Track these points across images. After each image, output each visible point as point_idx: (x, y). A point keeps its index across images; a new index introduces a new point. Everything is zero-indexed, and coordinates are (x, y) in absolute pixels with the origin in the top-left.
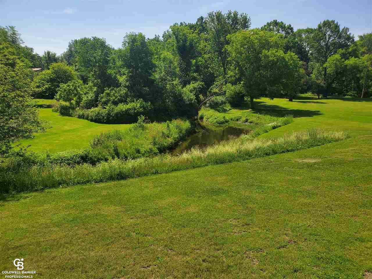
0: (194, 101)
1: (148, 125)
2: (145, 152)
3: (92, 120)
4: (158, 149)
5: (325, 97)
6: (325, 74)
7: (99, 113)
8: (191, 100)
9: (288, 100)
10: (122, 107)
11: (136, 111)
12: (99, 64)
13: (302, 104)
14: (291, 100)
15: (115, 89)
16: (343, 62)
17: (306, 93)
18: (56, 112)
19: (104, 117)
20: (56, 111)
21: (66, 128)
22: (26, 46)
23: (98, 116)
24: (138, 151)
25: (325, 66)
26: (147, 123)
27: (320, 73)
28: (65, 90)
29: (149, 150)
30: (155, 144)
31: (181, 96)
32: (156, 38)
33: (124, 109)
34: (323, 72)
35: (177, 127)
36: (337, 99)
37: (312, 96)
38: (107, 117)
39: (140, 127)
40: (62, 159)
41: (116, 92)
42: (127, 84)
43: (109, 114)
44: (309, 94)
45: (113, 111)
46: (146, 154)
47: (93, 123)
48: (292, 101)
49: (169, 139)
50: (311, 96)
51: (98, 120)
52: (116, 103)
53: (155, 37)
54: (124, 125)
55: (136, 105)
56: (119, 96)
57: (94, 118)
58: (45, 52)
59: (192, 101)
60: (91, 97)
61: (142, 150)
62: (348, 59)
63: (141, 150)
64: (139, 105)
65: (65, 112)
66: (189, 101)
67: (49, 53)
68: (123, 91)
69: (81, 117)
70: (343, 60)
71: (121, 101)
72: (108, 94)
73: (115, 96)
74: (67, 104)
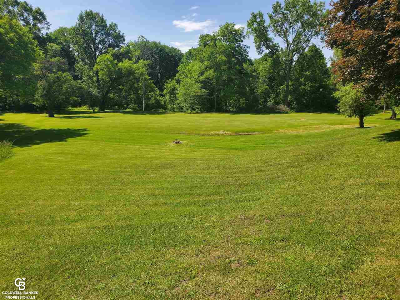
5: (102, 110)
6: (98, 81)
9: (48, 115)
13: (66, 119)
14: (51, 116)
16: (116, 64)
17: (80, 106)
25: (95, 69)
27: (90, 78)
34: (95, 78)
36: (117, 112)
37: (87, 110)
44: (83, 108)
48: (54, 117)
50: (85, 110)
62: (121, 61)
70: (116, 62)
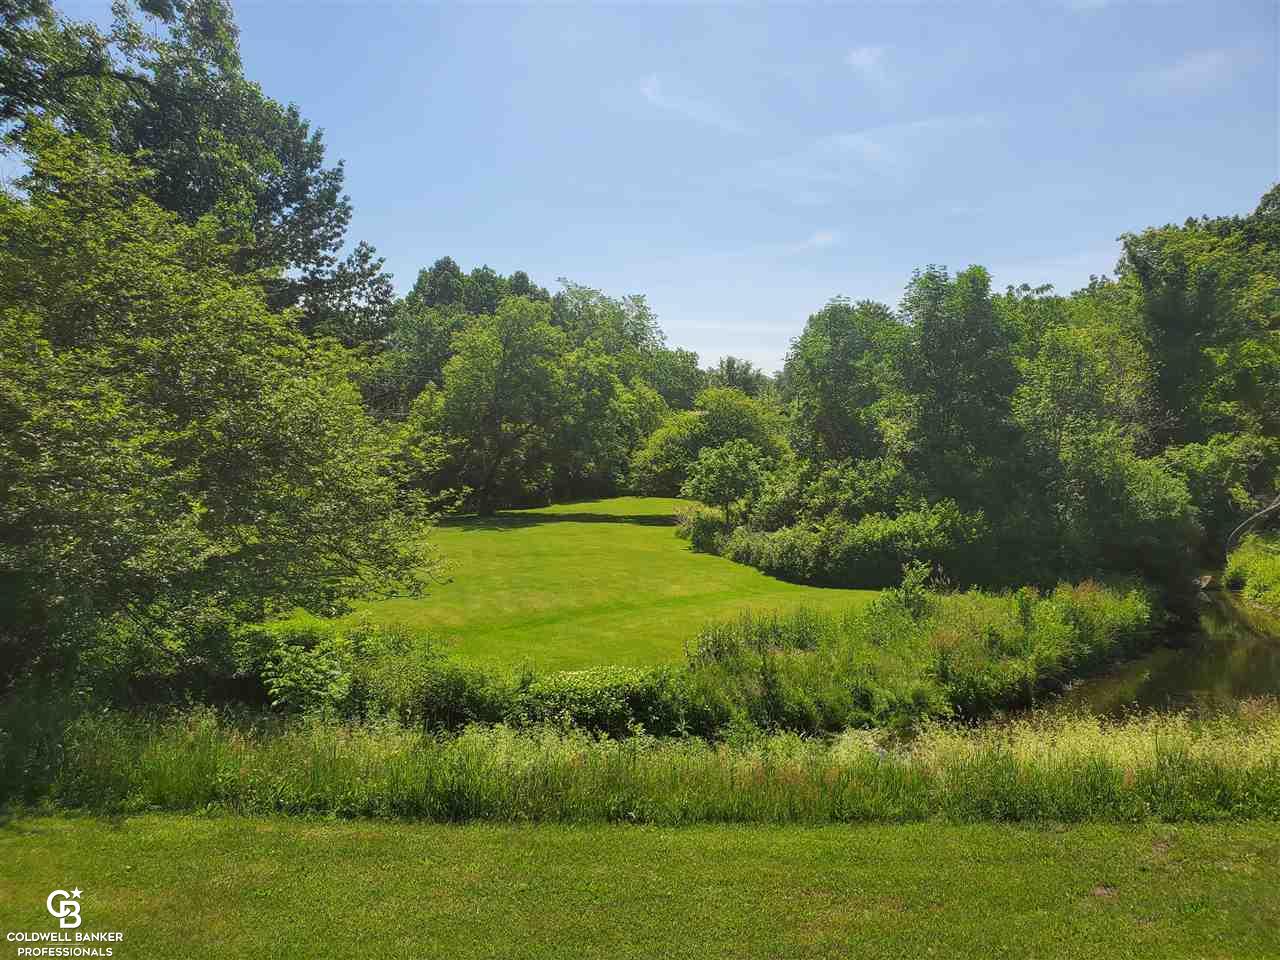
0: (1184, 512)
1: (946, 600)
2: (892, 706)
3: (769, 571)
4: (954, 699)
7: (792, 547)
8: (1168, 505)
10: (875, 527)
11: (918, 545)
12: (824, 382)
15: (861, 464)
18: (685, 539)
19: (806, 562)
20: (684, 537)
21: (675, 590)
22: (680, 350)
23: (789, 555)
24: (865, 700)
26: (940, 590)
28: (710, 471)
29: (911, 701)
30: (944, 676)
31: (1122, 487)
32: (1092, 286)
33: (878, 536)
35: (1073, 616)
38: (817, 561)
39: (908, 603)
40: (563, 698)
41: (861, 472)
42: (910, 446)
43: (823, 552)
45: (837, 542)
46: (896, 716)
47: (771, 579)
49: (1016, 665)
51: (786, 571)
52: (853, 514)
53: (1090, 282)
54: (862, 593)
55: (923, 521)
56: (871, 489)
57: (775, 561)
58: (722, 362)
59: (1168, 509)
60: (787, 493)
61: (882, 696)
63: (876, 698)
64: (933, 523)
65: (705, 538)
66: (1156, 508)
67: (731, 362)
68: (890, 470)
69: (743, 557)
71: (873, 506)
72: (834, 484)
73: (854, 490)
74: (717, 512)
